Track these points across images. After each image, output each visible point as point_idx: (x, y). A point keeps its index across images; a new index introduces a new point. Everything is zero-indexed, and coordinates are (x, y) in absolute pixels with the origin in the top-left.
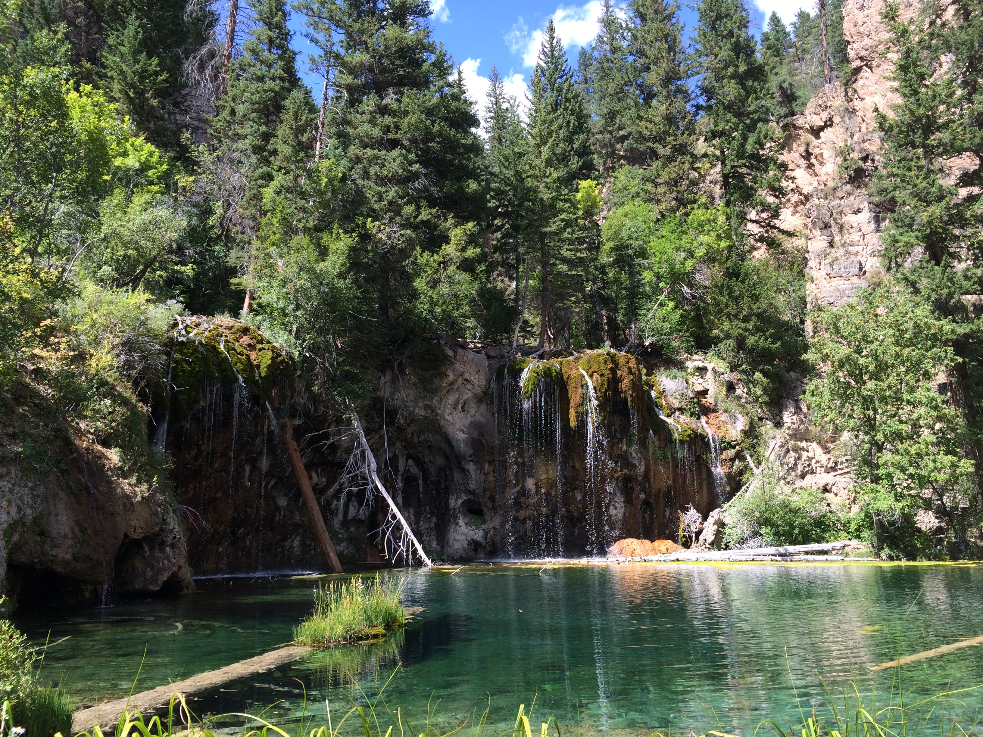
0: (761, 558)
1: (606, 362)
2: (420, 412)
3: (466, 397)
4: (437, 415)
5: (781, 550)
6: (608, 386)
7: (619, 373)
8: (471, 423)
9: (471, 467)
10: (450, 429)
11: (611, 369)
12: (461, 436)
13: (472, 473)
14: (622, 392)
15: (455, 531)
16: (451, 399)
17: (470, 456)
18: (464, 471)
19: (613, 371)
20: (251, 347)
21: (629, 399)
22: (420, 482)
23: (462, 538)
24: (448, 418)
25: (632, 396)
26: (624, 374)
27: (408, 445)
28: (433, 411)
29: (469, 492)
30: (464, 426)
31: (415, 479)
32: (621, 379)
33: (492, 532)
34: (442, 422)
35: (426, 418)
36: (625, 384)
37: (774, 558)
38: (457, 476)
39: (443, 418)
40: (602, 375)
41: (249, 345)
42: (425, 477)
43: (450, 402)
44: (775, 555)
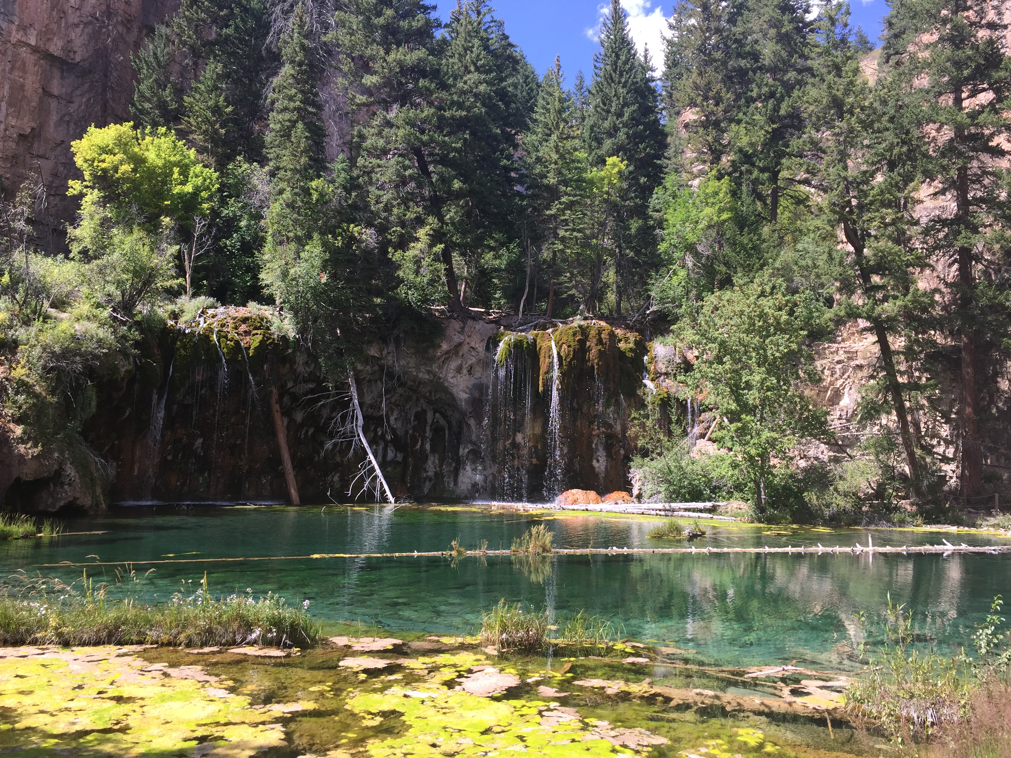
0: (649, 512)
1: (574, 334)
2: (423, 376)
3: (470, 362)
4: (440, 378)
5: (667, 506)
6: (574, 355)
7: (588, 344)
8: (473, 385)
9: (472, 422)
10: (454, 390)
11: (579, 341)
12: (463, 396)
13: (473, 427)
14: (589, 360)
15: (463, 475)
16: (454, 364)
17: (470, 413)
18: (469, 425)
19: (582, 343)
20: (247, 333)
21: (596, 367)
22: (447, 432)
23: (466, 480)
24: (451, 381)
25: (598, 364)
26: (593, 345)
27: (430, 402)
28: (435, 376)
29: (471, 442)
30: (467, 387)
31: (442, 429)
32: (589, 349)
33: (490, 478)
34: (446, 384)
35: (431, 381)
36: (593, 353)
37: (658, 512)
38: (465, 429)
39: (447, 380)
40: (569, 346)
41: (245, 332)
42: (450, 429)
43: (452, 367)
44: (660, 510)
